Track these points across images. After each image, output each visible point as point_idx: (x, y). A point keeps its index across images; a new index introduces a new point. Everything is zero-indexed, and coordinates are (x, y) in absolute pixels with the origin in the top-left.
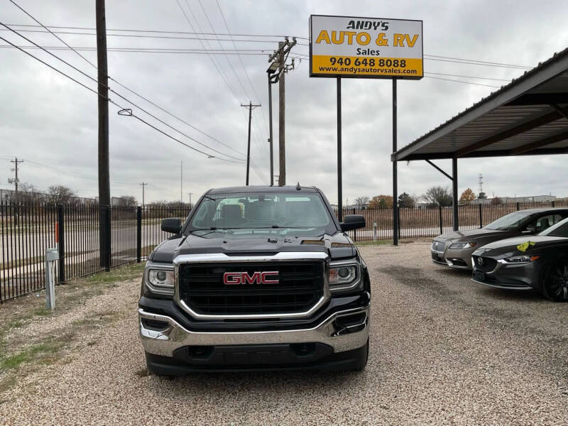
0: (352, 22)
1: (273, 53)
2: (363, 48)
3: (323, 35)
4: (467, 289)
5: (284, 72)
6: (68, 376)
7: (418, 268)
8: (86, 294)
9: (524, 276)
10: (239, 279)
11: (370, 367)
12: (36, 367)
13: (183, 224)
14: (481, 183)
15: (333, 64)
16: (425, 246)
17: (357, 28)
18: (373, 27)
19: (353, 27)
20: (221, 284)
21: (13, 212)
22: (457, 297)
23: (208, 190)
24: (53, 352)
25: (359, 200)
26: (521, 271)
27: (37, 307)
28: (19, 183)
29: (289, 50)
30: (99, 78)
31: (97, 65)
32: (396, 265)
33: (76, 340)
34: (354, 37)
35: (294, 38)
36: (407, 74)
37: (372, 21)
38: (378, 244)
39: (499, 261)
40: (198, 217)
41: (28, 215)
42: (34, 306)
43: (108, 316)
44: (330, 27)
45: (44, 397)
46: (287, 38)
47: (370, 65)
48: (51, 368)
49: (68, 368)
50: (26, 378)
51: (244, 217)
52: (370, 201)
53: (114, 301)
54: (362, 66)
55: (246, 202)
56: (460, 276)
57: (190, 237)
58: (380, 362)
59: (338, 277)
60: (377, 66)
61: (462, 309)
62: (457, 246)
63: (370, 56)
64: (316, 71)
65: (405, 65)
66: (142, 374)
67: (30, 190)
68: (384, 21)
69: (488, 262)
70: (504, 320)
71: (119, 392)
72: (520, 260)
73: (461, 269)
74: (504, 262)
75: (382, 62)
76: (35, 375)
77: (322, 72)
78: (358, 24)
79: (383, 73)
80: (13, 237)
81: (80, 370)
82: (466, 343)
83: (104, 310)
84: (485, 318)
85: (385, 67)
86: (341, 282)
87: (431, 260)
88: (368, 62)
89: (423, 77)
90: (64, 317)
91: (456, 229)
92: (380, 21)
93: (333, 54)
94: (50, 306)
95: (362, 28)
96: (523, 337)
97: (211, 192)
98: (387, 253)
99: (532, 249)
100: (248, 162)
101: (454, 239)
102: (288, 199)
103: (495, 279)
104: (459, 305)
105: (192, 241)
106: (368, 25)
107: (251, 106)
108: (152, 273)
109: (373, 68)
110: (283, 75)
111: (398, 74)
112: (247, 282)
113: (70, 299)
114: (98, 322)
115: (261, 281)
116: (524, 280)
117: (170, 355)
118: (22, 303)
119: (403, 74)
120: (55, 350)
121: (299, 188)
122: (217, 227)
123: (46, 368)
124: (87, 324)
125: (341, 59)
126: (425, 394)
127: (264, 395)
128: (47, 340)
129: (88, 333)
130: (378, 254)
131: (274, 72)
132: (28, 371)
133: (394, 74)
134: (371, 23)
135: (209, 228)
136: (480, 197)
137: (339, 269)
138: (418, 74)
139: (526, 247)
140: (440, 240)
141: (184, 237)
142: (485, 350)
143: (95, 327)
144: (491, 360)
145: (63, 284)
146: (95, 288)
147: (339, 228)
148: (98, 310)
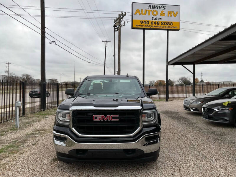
0: (150, 6)
1: (116, 19)
2: (155, 17)
3: (138, 11)
4: (200, 122)
5: (121, 27)
6: (21, 160)
7: (177, 111)
8: (33, 121)
9: (226, 117)
10: (100, 118)
11: (160, 159)
12: (7, 155)
13: (75, 91)
14: (202, 76)
15: (142, 24)
16: (179, 102)
17: (152, 8)
18: (159, 8)
19: (151, 8)
20: (91, 120)
21: (7, 85)
22: (196, 125)
23: (87, 76)
24: (16, 148)
25: (151, 82)
26: (224, 115)
27: (12, 127)
28: (9, 73)
29: (123, 17)
30: (42, 27)
31: (41, 22)
32: (167, 110)
33: (27, 142)
34: (151, 12)
35: (125, 13)
36: (173, 28)
37: (159, 5)
38: (160, 101)
39: (215, 110)
40: (82, 88)
41: (13, 86)
42: (10, 126)
43: (42, 131)
44: (140, 8)
45: (9, 171)
46: (122, 12)
47: (157, 24)
48: (14, 156)
49: (22, 156)
50: (2, 161)
51: (102, 89)
52: (155, 83)
53: (46, 124)
54: (154, 25)
55: (103, 82)
56: (196, 115)
57: (78, 97)
58: (164, 156)
59: (146, 118)
60: (160, 25)
61: (198, 131)
62: (195, 102)
63: (158, 20)
64: (134, 26)
65: (172, 25)
66: (55, 160)
67: (14, 76)
68: (163, 6)
69: (210, 110)
70: (218, 136)
71: (44, 169)
72: (224, 109)
73: (197, 113)
74: (217, 110)
75: (162, 23)
76: (7, 159)
77: (137, 27)
78: (153, 7)
79: (163, 28)
80: (7, 95)
81: (27, 158)
82: (202, 147)
83: (41, 128)
84: (209, 135)
85: (164, 25)
86: (147, 120)
87: (183, 108)
88: (157, 23)
89: (180, 30)
90: (23, 131)
91: (194, 95)
92: (162, 5)
93: (142, 20)
94: (17, 126)
95: (154, 8)
96: (228, 145)
97: (88, 77)
98: (163, 105)
99: (230, 105)
100: (105, 65)
101: (194, 99)
102: (121, 81)
103: (213, 118)
104: (197, 129)
105: (79, 99)
106: (157, 8)
107: (106, 41)
108: (59, 114)
109: (159, 25)
110: (120, 28)
111: (169, 28)
112: (104, 119)
113: (27, 123)
114: (38, 134)
115: (110, 119)
116: (226, 118)
117: (67, 153)
118: (5, 125)
119: (172, 28)
120: (17, 147)
121: (127, 76)
122: (90, 93)
123: (12, 156)
124: (33, 135)
125: (145, 21)
126: (186, 173)
127: (111, 172)
128: (14, 142)
129: (33, 139)
130: (160, 105)
131: (116, 26)
132: (3, 158)
133: (167, 28)
134: (158, 6)
135: (87, 93)
136: (201, 82)
137: (147, 114)
138: (178, 28)
139: (227, 104)
140: (187, 100)
141: (75, 97)
142: (212, 151)
143: (36, 136)
144: (215, 156)
145: (24, 116)
146: (37, 118)
147: (146, 95)
148: (38, 128)
